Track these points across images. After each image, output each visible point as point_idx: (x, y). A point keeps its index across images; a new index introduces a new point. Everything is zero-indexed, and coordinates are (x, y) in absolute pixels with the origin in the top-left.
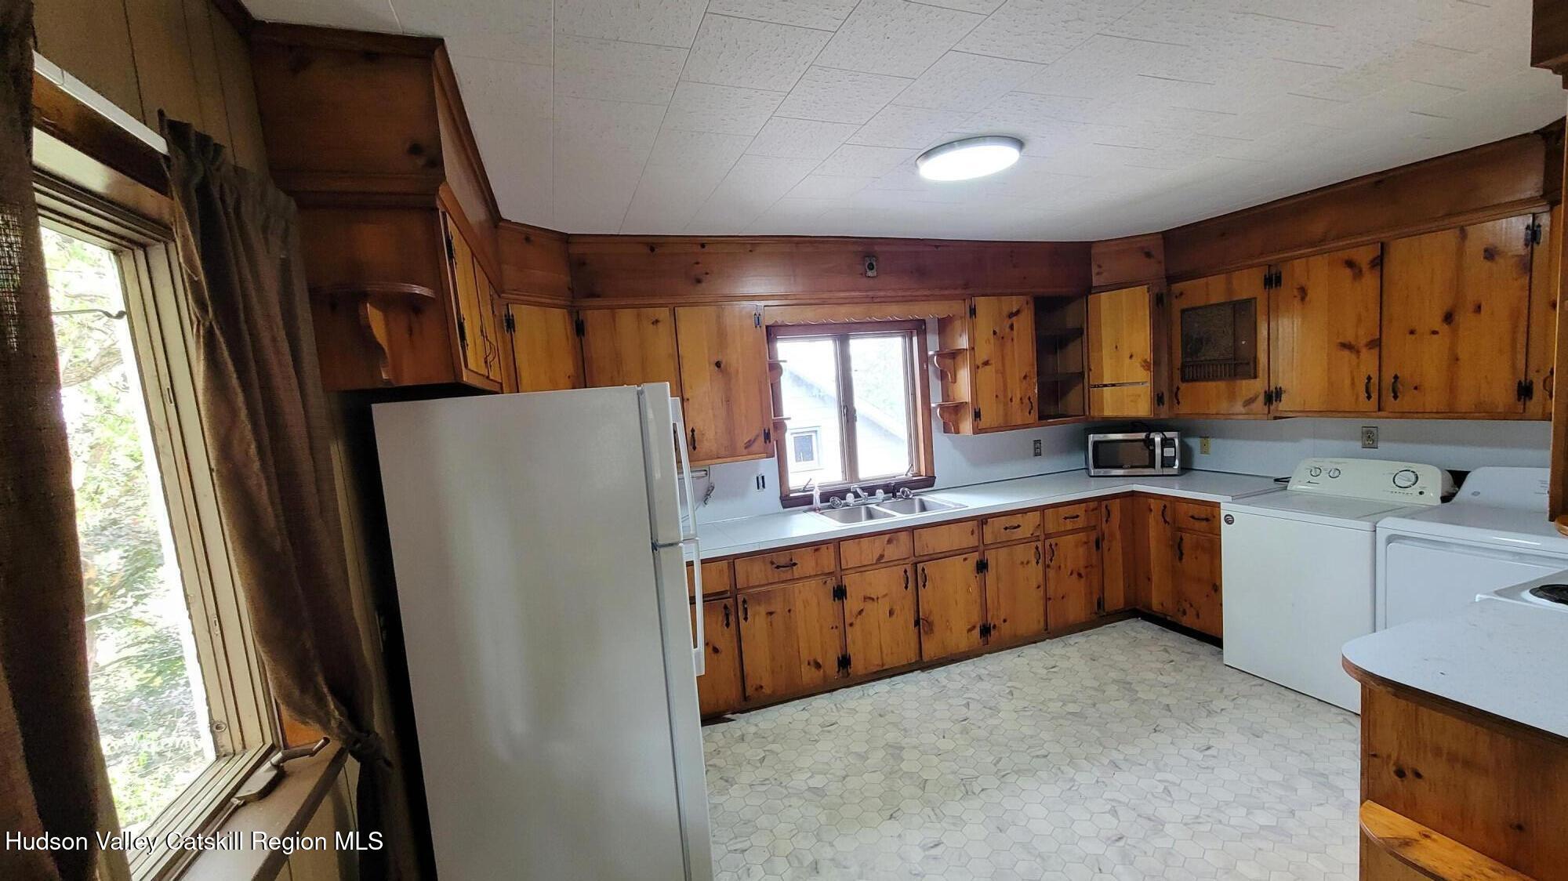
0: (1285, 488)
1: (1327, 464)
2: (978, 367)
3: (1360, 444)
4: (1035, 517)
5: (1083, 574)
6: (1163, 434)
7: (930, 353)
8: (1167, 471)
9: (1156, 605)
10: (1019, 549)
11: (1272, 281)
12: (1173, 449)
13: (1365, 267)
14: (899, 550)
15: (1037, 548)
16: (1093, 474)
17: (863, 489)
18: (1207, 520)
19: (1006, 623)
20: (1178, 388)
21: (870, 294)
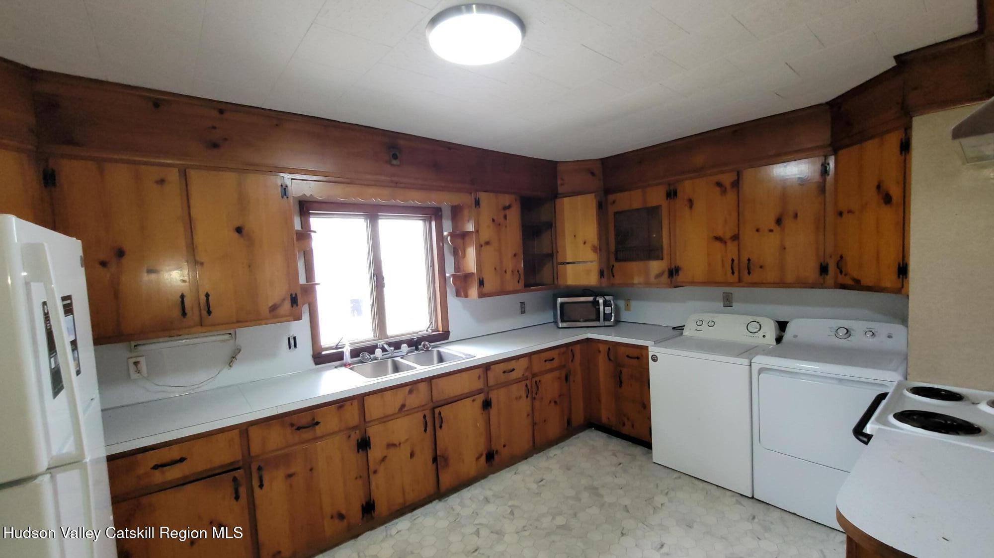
0: (682, 334)
1: (706, 317)
2: (482, 246)
3: (722, 304)
4: (524, 362)
5: (558, 402)
6: (605, 298)
7: (445, 233)
8: (607, 323)
9: (604, 420)
10: (514, 387)
11: (672, 194)
12: (610, 308)
13: (728, 186)
14: (420, 397)
15: (527, 386)
16: (560, 326)
17: (390, 344)
18: (638, 358)
19: (506, 448)
20: (613, 266)
21: (395, 179)
